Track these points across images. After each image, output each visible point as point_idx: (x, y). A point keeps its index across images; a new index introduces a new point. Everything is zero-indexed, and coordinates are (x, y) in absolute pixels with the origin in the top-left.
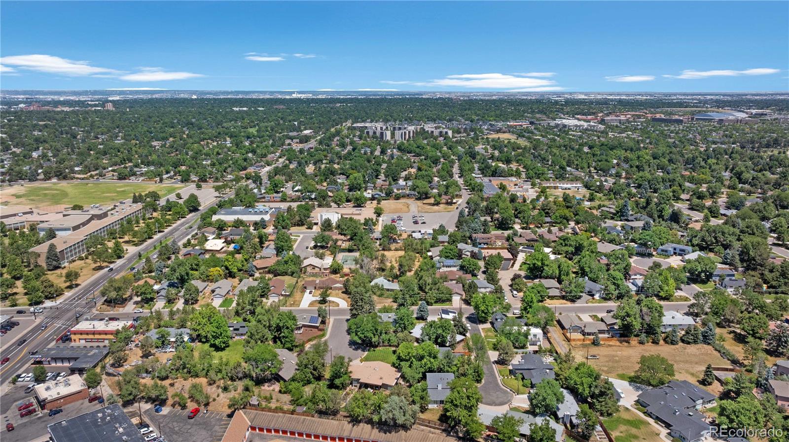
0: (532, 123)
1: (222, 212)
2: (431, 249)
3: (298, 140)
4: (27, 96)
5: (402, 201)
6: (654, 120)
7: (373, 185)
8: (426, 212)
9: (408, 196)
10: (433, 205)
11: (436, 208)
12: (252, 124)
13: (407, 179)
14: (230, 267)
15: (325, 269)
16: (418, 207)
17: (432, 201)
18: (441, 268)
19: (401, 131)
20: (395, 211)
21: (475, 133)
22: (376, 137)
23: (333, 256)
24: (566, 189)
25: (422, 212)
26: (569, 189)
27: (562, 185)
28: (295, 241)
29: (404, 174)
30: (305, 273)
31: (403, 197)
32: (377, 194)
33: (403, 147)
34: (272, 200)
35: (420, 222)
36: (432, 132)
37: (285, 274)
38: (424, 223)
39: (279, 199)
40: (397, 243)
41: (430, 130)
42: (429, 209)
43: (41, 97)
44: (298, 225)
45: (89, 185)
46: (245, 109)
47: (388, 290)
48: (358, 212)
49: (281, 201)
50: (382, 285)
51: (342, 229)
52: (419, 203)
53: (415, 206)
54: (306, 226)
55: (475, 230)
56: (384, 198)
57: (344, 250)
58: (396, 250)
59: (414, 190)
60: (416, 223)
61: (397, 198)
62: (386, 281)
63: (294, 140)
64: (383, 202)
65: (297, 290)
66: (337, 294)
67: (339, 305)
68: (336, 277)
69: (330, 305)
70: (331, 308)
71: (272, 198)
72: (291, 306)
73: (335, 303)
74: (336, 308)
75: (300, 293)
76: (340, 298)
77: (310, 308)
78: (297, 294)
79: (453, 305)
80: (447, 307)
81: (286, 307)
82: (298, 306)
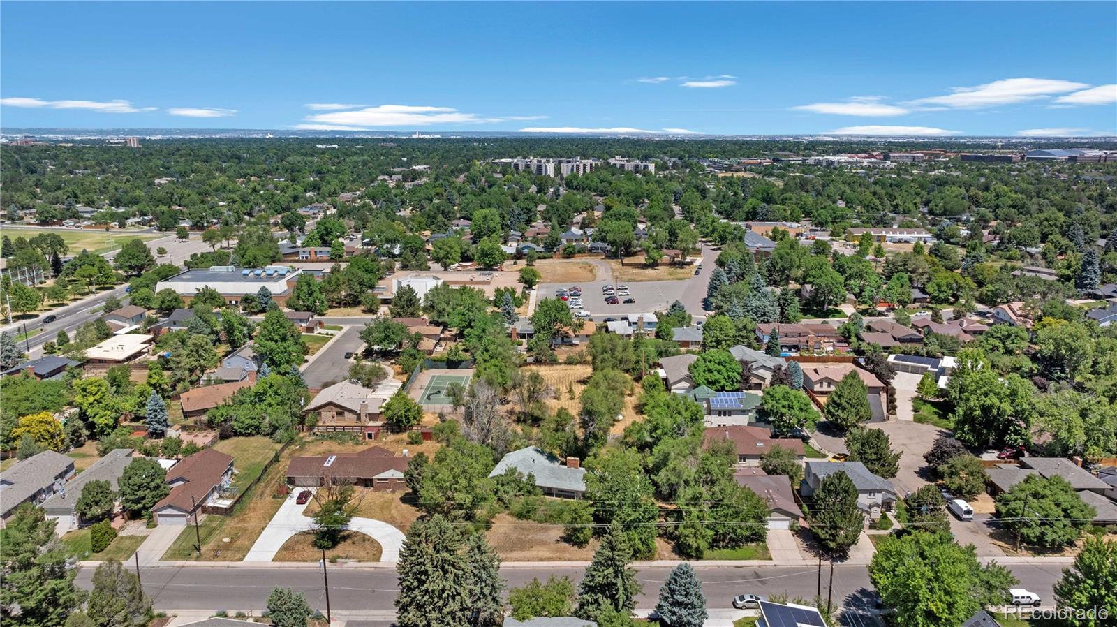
2: (661, 361)
4: (27, 134)
5: (579, 259)
7: (520, 234)
8: (630, 280)
9: (591, 252)
10: (645, 266)
11: (649, 272)
13: (584, 225)
15: (372, 417)
16: (613, 270)
17: (642, 259)
19: (570, 165)
20: (564, 279)
22: (530, 173)
23: (404, 378)
24: (900, 241)
25: (622, 280)
26: (906, 242)
27: (891, 235)
28: (326, 339)
29: (579, 218)
30: (311, 428)
31: (579, 252)
32: (527, 247)
33: (575, 183)
34: (313, 257)
35: (621, 300)
36: (623, 166)
37: (252, 430)
38: (630, 301)
39: (326, 256)
40: (572, 345)
41: (619, 163)
42: (636, 274)
43: (51, 136)
44: (347, 305)
46: (335, 146)
47: (549, 492)
48: (484, 278)
49: (330, 260)
50: (531, 477)
51: (439, 312)
52: (614, 264)
53: (605, 271)
54: (363, 308)
55: (764, 314)
56: (541, 255)
57: (436, 364)
58: (570, 362)
59: (603, 240)
60: (612, 300)
61: (569, 254)
62: (542, 460)
63: (393, 176)
64: (538, 263)
65: (266, 487)
66: (385, 506)
67: (381, 552)
68: (398, 442)
69: (351, 554)
70: (351, 565)
71: (313, 253)
72: (215, 557)
73: (367, 544)
74: (368, 566)
75: (269, 499)
76: (391, 521)
77: (277, 564)
78: (259, 502)
79: (772, 554)
80: (755, 563)
81: (198, 558)
82: (239, 556)
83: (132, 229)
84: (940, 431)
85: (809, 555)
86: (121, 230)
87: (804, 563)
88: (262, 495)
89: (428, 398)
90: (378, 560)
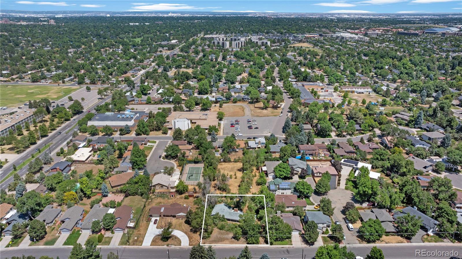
0: (320, 35)
1: (97, 118)
2: (266, 162)
3: (167, 48)
4: (4, 14)
5: (239, 104)
6: (399, 33)
7: (216, 89)
8: (258, 116)
9: (243, 100)
10: (262, 109)
11: (265, 111)
12: (139, 35)
13: (241, 82)
14: (84, 190)
15: (172, 188)
16: (251, 110)
17: (261, 104)
18: (277, 190)
19: (236, 42)
20: (234, 114)
21: (285, 43)
22: (219, 46)
23: (181, 168)
24: (360, 93)
25: (254, 116)
26: (362, 93)
27: (357, 90)
28: (151, 148)
29: (239, 78)
30: (153, 193)
31: (239, 100)
32: (220, 98)
33: (238, 55)
34: (140, 102)
35: (254, 127)
36: (257, 42)
37: (135, 194)
38: (257, 128)
39: (145, 102)
40: (236, 152)
41: (256, 41)
42: (260, 112)
43: (13, 14)
44: (156, 130)
45: (9, 87)
46: (137, 24)
47: (229, 220)
48: (204, 117)
49: (147, 104)
50: (223, 216)
52: (252, 106)
53: (248, 109)
54: (161, 131)
55: (302, 142)
56: (225, 102)
57: (190, 162)
58: (235, 161)
59: (248, 94)
60: (250, 127)
61: (235, 102)
62: (226, 208)
63: (164, 48)
64: (225, 105)
65: (143, 217)
66: (180, 225)
67: (181, 242)
68: (181, 198)
69: (173, 243)
70: (173, 247)
71: (140, 101)
72: (134, 244)
73: (177, 239)
74: (178, 247)
75: (145, 222)
76: (183, 231)
77: (152, 247)
78: (143, 223)
79: (293, 243)
80: (287, 246)
81: (129, 245)
82: (140, 244)
83: (68, 84)
84: (352, 194)
85: (303, 243)
86: (63, 84)
87: (301, 246)
88: (143, 220)
89: (189, 178)
90: (180, 245)
